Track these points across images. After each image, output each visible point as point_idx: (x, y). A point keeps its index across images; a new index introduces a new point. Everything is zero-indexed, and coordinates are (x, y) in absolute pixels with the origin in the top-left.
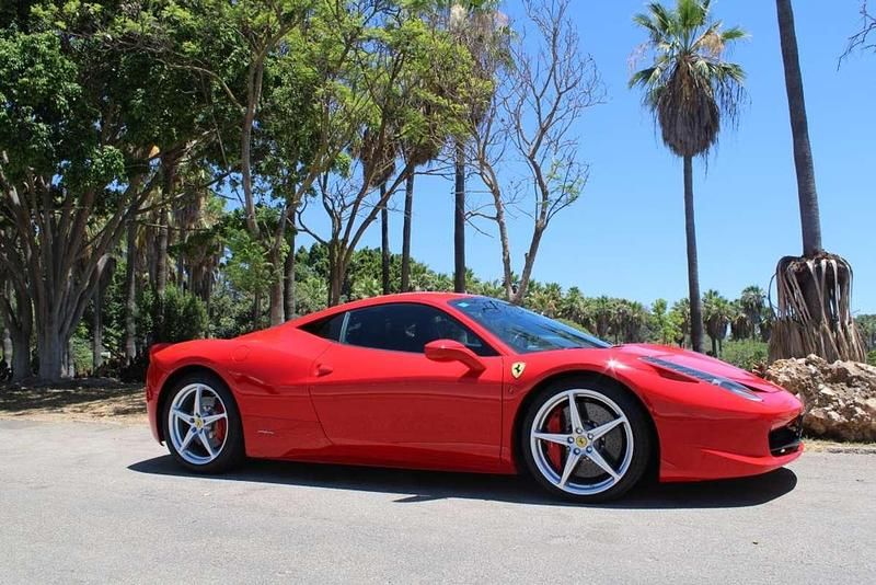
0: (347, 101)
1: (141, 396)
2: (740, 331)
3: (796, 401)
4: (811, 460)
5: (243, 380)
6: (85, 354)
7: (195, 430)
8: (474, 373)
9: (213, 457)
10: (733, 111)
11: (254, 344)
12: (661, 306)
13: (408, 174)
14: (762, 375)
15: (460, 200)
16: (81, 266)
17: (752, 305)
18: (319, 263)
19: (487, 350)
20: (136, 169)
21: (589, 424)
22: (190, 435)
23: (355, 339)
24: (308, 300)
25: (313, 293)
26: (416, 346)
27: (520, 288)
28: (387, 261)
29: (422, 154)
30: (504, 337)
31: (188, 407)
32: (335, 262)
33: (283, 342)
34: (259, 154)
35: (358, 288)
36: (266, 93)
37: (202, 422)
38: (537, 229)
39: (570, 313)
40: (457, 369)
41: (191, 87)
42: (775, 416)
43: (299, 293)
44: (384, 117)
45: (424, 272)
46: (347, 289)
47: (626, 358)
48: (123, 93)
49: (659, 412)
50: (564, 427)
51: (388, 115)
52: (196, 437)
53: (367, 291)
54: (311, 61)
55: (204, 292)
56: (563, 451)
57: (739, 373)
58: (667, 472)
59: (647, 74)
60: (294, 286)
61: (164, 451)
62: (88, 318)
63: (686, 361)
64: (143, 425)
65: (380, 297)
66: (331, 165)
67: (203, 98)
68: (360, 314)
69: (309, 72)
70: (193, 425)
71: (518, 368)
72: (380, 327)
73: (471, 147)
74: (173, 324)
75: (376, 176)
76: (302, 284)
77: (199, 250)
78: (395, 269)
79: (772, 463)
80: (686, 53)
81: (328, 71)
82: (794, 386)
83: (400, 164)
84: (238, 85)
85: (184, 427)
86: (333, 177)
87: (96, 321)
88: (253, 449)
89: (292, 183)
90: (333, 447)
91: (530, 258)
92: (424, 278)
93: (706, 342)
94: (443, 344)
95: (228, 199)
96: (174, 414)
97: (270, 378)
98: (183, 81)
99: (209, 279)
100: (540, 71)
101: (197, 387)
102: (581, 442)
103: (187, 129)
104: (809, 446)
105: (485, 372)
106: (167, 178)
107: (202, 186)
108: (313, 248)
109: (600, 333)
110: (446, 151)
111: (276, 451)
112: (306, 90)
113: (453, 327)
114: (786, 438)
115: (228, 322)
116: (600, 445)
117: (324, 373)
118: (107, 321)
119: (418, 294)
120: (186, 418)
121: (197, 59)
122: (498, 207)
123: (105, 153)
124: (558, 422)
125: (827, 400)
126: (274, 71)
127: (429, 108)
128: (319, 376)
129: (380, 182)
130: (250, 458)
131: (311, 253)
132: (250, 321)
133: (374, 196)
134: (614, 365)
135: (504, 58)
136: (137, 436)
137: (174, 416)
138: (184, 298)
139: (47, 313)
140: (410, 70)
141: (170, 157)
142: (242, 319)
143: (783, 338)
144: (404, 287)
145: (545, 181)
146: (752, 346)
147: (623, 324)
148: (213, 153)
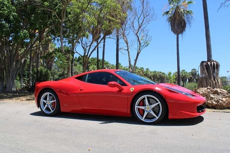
0: (88, 19)
1: (33, 96)
2: (190, 80)
3: (204, 99)
4: (207, 114)
5: (60, 92)
6: (19, 85)
7: (47, 104)
8: (121, 90)
9: (52, 112)
10: (190, 23)
11: (63, 82)
12: (170, 74)
13: (104, 38)
14: (196, 92)
15: (118, 45)
16: (17, 61)
17: (194, 74)
18: (80, 61)
19: (124, 84)
20: (32, 36)
21: (150, 104)
22: (46, 106)
23: (89, 81)
24: (77, 71)
25: (79, 69)
26: (105, 83)
27: (133, 68)
28: (98, 61)
29: (108, 33)
30: (129, 81)
31: (45, 98)
32: (85, 61)
33: (71, 82)
34: (65, 32)
35: (91, 68)
36: (67, 16)
37: (49, 102)
38: (138, 53)
39: (146, 75)
40: (116, 89)
41: (47, 15)
42: (199, 103)
43: (75, 69)
44: (98, 23)
45: (108, 64)
46: (88, 68)
47: (160, 87)
48: (29, 16)
49: (169, 101)
50: (144, 105)
51: (99, 23)
52: (48, 106)
53: (93, 69)
54: (78, 8)
55: (50, 69)
56: (143, 111)
57: (190, 91)
58: (170, 116)
59: (167, 12)
60: (74, 67)
61: (39, 110)
62: (19, 75)
63: (176, 88)
64: (34, 103)
65: (96, 70)
66: (84, 35)
67: (50, 17)
68: (91, 75)
69: (78, 11)
70: (47, 103)
71: (132, 89)
72: (96, 78)
73: (121, 31)
74: (42, 77)
75: (96, 39)
76: (76, 67)
77: (49, 58)
78: (101, 63)
79: (198, 114)
80: (178, 7)
81: (83, 10)
82: (204, 95)
83: (102, 35)
84: (59, 14)
85: (45, 104)
86: (84, 39)
87: (21, 76)
88: (62, 110)
89: (73, 40)
90: (83, 109)
91: (136, 61)
92: (108, 65)
93: (182, 83)
94: (113, 83)
95: (56, 44)
96: (42, 100)
97: (67, 91)
98: (44, 13)
99: (51, 65)
100: (139, 11)
101: (48, 93)
102: (148, 108)
103: (46, 26)
104: (207, 110)
105: (123, 90)
106: (40, 39)
107: (50, 41)
108: (79, 57)
109: (154, 80)
110: (114, 32)
111: (68, 110)
112: (77, 16)
113: (115, 78)
114: (201, 108)
115: (56, 77)
116: (153, 109)
117: (81, 90)
118: (24, 76)
119: (107, 70)
120: (45, 101)
121: (48, 7)
122: (128, 47)
123: (24, 32)
124: (142, 103)
125: (212, 98)
126: (69, 10)
127: (110, 21)
128: (80, 91)
129: (97, 40)
130: (62, 112)
131: (78, 59)
132: (62, 76)
133: (95, 44)
134: (157, 89)
135: (130, 7)
136: (32, 106)
137: (42, 101)
138: (44, 70)
139: (8, 74)
140: (105, 11)
141: (41, 33)
142: (60, 76)
143: (201, 83)
144: (103, 68)
145: (140, 40)
146: (194, 84)
147: (160, 78)
148: (52, 32)
